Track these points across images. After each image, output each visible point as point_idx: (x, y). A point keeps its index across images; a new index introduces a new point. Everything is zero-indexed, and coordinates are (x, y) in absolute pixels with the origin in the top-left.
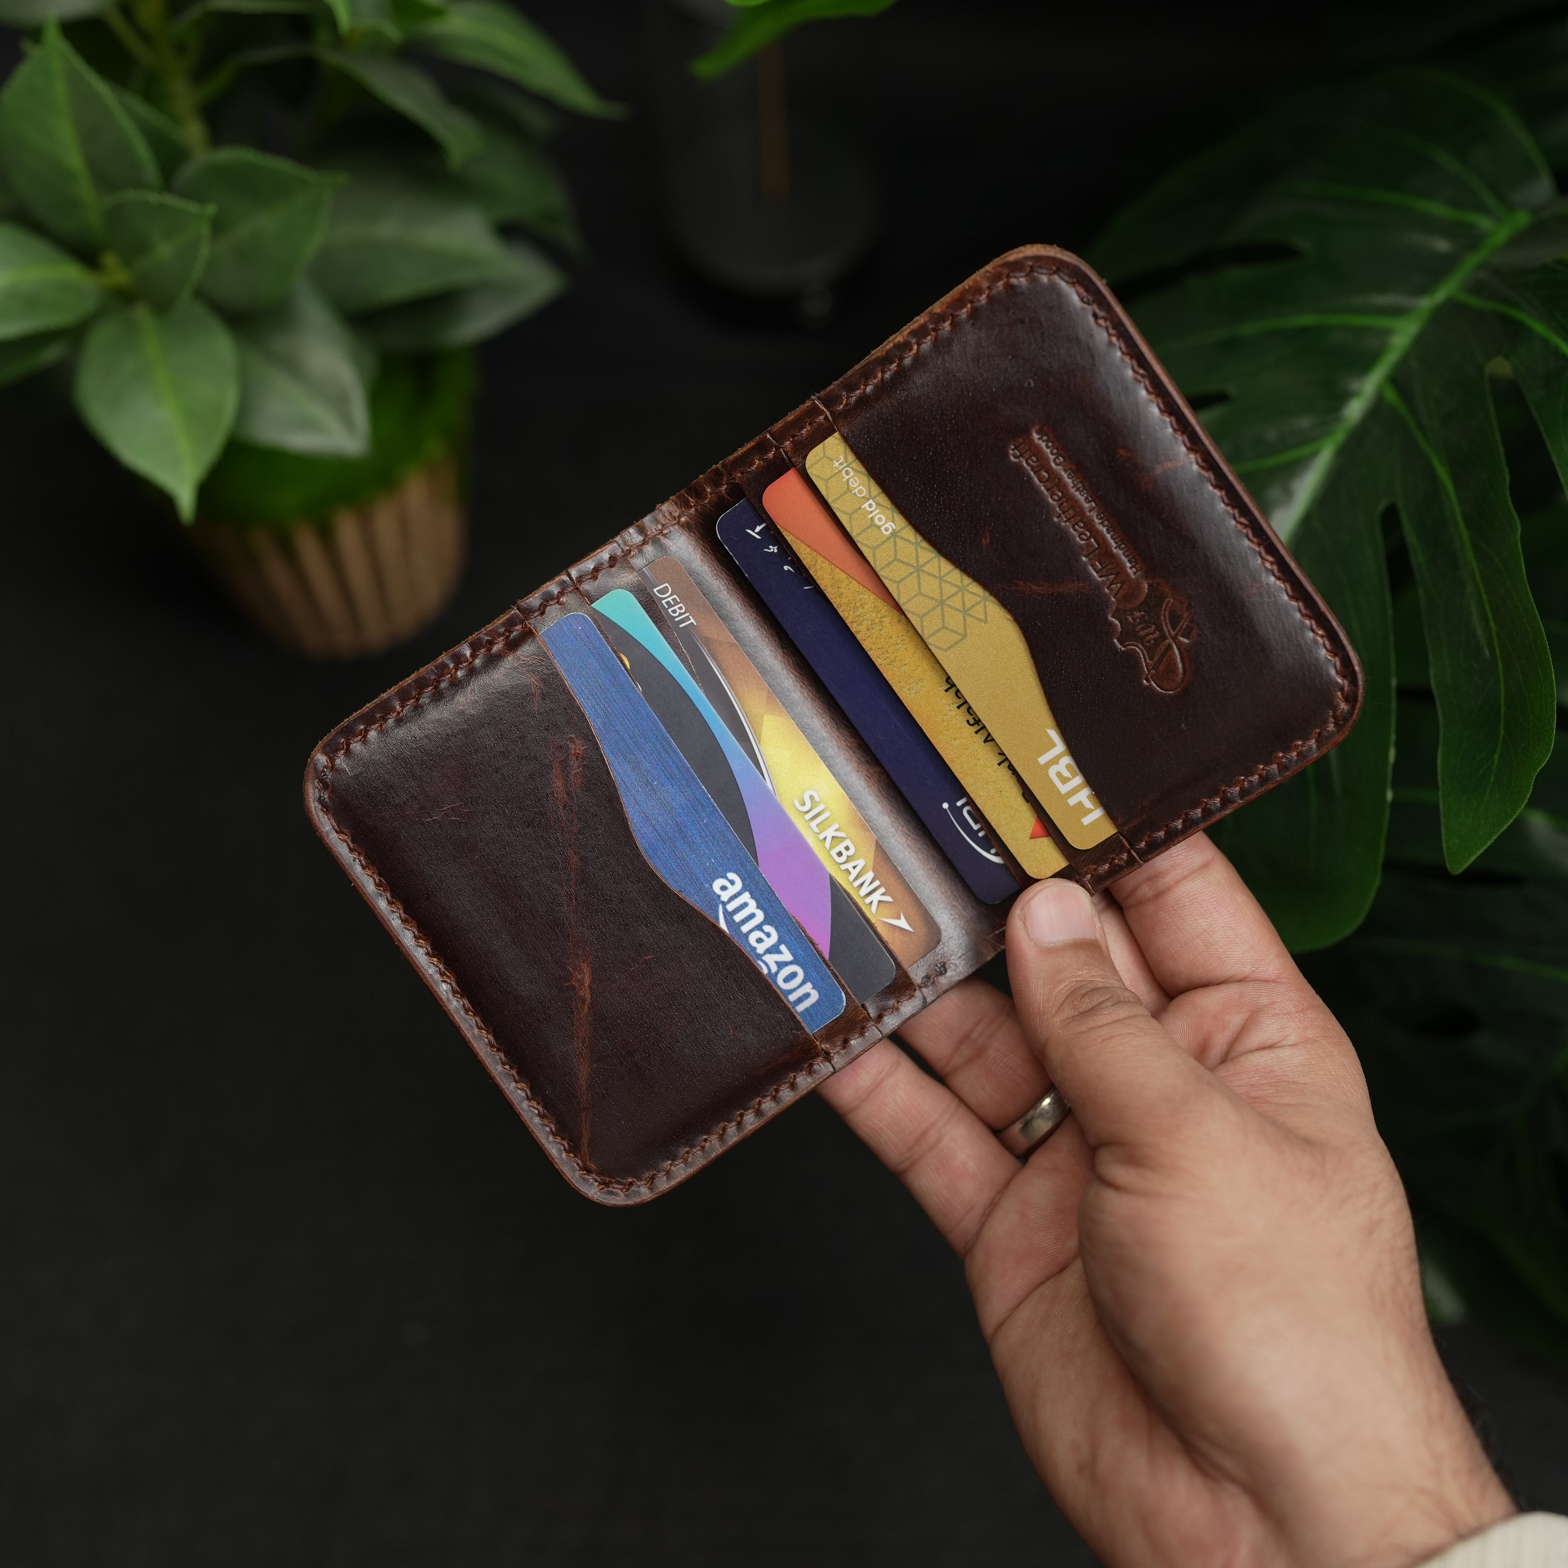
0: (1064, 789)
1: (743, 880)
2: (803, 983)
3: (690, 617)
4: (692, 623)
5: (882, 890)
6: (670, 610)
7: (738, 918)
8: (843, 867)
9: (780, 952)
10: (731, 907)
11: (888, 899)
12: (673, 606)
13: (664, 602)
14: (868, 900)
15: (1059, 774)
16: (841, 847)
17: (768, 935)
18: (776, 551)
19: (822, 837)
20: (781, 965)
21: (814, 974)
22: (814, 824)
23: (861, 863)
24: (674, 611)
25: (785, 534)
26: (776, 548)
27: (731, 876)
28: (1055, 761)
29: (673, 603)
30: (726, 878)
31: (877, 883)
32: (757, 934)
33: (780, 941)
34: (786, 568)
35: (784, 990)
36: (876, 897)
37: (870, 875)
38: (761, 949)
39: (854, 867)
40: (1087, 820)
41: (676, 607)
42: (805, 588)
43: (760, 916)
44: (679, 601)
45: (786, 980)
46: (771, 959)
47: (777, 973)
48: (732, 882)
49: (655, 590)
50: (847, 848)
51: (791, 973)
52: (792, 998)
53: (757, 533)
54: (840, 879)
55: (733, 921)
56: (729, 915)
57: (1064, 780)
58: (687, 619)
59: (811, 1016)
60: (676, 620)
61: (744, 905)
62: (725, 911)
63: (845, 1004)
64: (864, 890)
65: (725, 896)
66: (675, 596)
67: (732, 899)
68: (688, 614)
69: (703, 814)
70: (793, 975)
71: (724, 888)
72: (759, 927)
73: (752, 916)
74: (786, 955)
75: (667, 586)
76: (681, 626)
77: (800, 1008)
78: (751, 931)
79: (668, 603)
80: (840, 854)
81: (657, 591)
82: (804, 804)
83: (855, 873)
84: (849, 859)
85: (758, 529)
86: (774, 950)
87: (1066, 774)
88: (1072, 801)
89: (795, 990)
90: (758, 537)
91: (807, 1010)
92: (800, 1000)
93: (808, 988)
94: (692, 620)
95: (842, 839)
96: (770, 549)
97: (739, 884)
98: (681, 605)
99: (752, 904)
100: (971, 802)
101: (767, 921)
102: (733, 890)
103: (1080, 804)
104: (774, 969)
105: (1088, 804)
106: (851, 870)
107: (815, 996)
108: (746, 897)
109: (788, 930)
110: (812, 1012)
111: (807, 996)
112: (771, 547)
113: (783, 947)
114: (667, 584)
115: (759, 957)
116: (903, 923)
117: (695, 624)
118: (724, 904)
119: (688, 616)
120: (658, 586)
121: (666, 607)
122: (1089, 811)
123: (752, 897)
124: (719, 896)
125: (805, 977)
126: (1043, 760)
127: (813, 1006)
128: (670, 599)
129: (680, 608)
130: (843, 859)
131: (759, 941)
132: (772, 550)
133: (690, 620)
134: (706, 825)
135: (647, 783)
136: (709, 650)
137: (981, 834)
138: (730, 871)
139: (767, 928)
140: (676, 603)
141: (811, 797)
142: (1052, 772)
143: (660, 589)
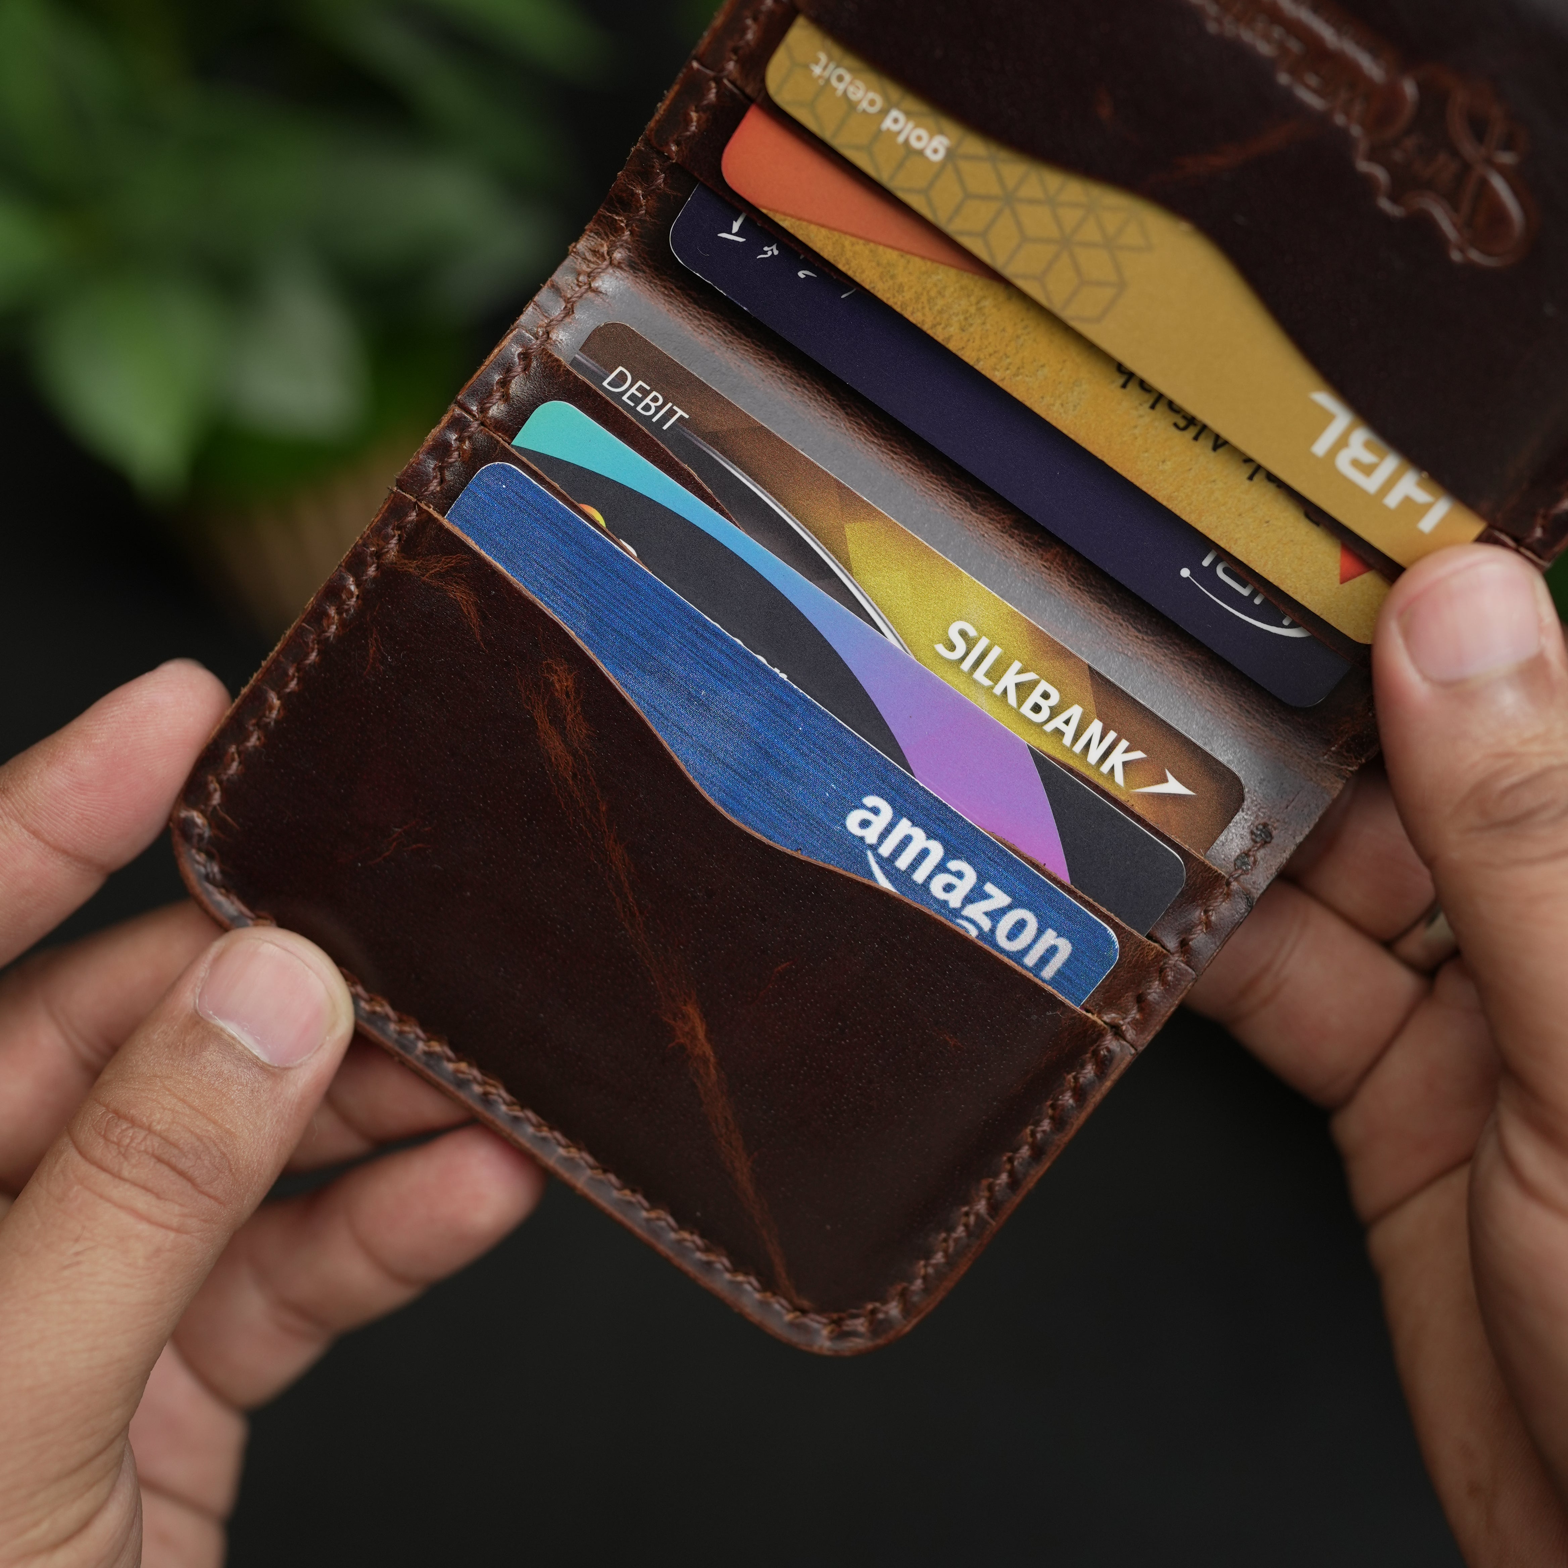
1: (891, 802)
2: (1040, 932)
3: (675, 408)
4: (681, 417)
5: (1124, 744)
6: (639, 408)
7: (903, 863)
8: (1049, 728)
9: (987, 896)
10: (886, 850)
11: (1138, 755)
12: (642, 400)
13: (625, 398)
14: (1105, 768)
16: (1035, 697)
17: (960, 875)
18: (776, 252)
19: (998, 690)
20: (995, 916)
21: (1053, 914)
22: (979, 675)
23: (1076, 712)
24: (647, 408)
25: (779, 219)
26: (774, 247)
27: (871, 801)
28: (1342, 442)
29: (640, 395)
30: (864, 807)
31: (1112, 736)
32: (942, 879)
33: (982, 878)
34: (801, 275)
35: (1012, 952)
36: (1117, 758)
37: (1096, 727)
38: (954, 900)
39: (1067, 722)
41: (647, 400)
42: (843, 297)
43: (937, 850)
44: (648, 388)
45: (1012, 935)
46: (976, 911)
47: (993, 930)
48: (875, 811)
49: (605, 384)
50: (1046, 696)
51: (1016, 923)
52: (1030, 960)
53: (736, 234)
54: (1047, 747)
55: (898, 870)
56: (888, 864)
58: (671, 412)
59: (1069, 980)
60: (654, 420)
61: (906, 841)
62: (880, 859)
63: (1117, 946)
64: (1094, 755)
65: (871, 836)
66: (640, 383)
67: (884, 835)
68: (670, 405)
69: (795, 719)
70: (1020, 925)
71: (865, 824)
72: (941, 868)
73: (924, 854)
74: (999, 898)
75: (621, 372)
76: (665, 428)
77: (1048, 972)
78: (930, 877)
79: (632, 397)
80: (1037, 708)
81: (609, 384)
82: (952, 647)
83: (1069, 732)
84: (1055, 712)
85: (736, 226)
86: (976, 895)
89: (1029, 947)
90: (741, 240)
91: (1059, 972)
92: (1044, 960)
93: (1050, 937)
94: (680, 413)
95: (1033, 684)
96: (766, 253)
97: (887, 812)
98: (654, 393)
99: (918, 834)
100: (1224, 555)
101: (951, 853)
102: (879, 823)
104: (986, 924)
106: (1063, 727)
107: (1065, 948)
108: (905, 827)
109: (989, 858)
110: (1068, 972)
111: (1052, 951)
112: (766, 249)
113: (989, 888)
114: (620, 368)
115: (956, 913)
116: (1173, 786)
117: (687, 416)
118: (874, 848)
119: (671, 408)
120: (608, 376)
121: (632, 404)
123: (914, 824)
124: (862, 839)
125: (1039, 922)
127: (1067, 963)
128: (633, 390)
129: (655, 399)
130: (1045, 714)
131: (949, 888)
132: (770, 253)
133: (676, 412)
134: (804, 734)
135: (691, 697)
136: (723, 452)
137: (1257, 601)
138: (866, 794)
139: (954, 865)
140: (645, 393)
141: (963, 634)
142: (1343, 462)
143: (613, 379)
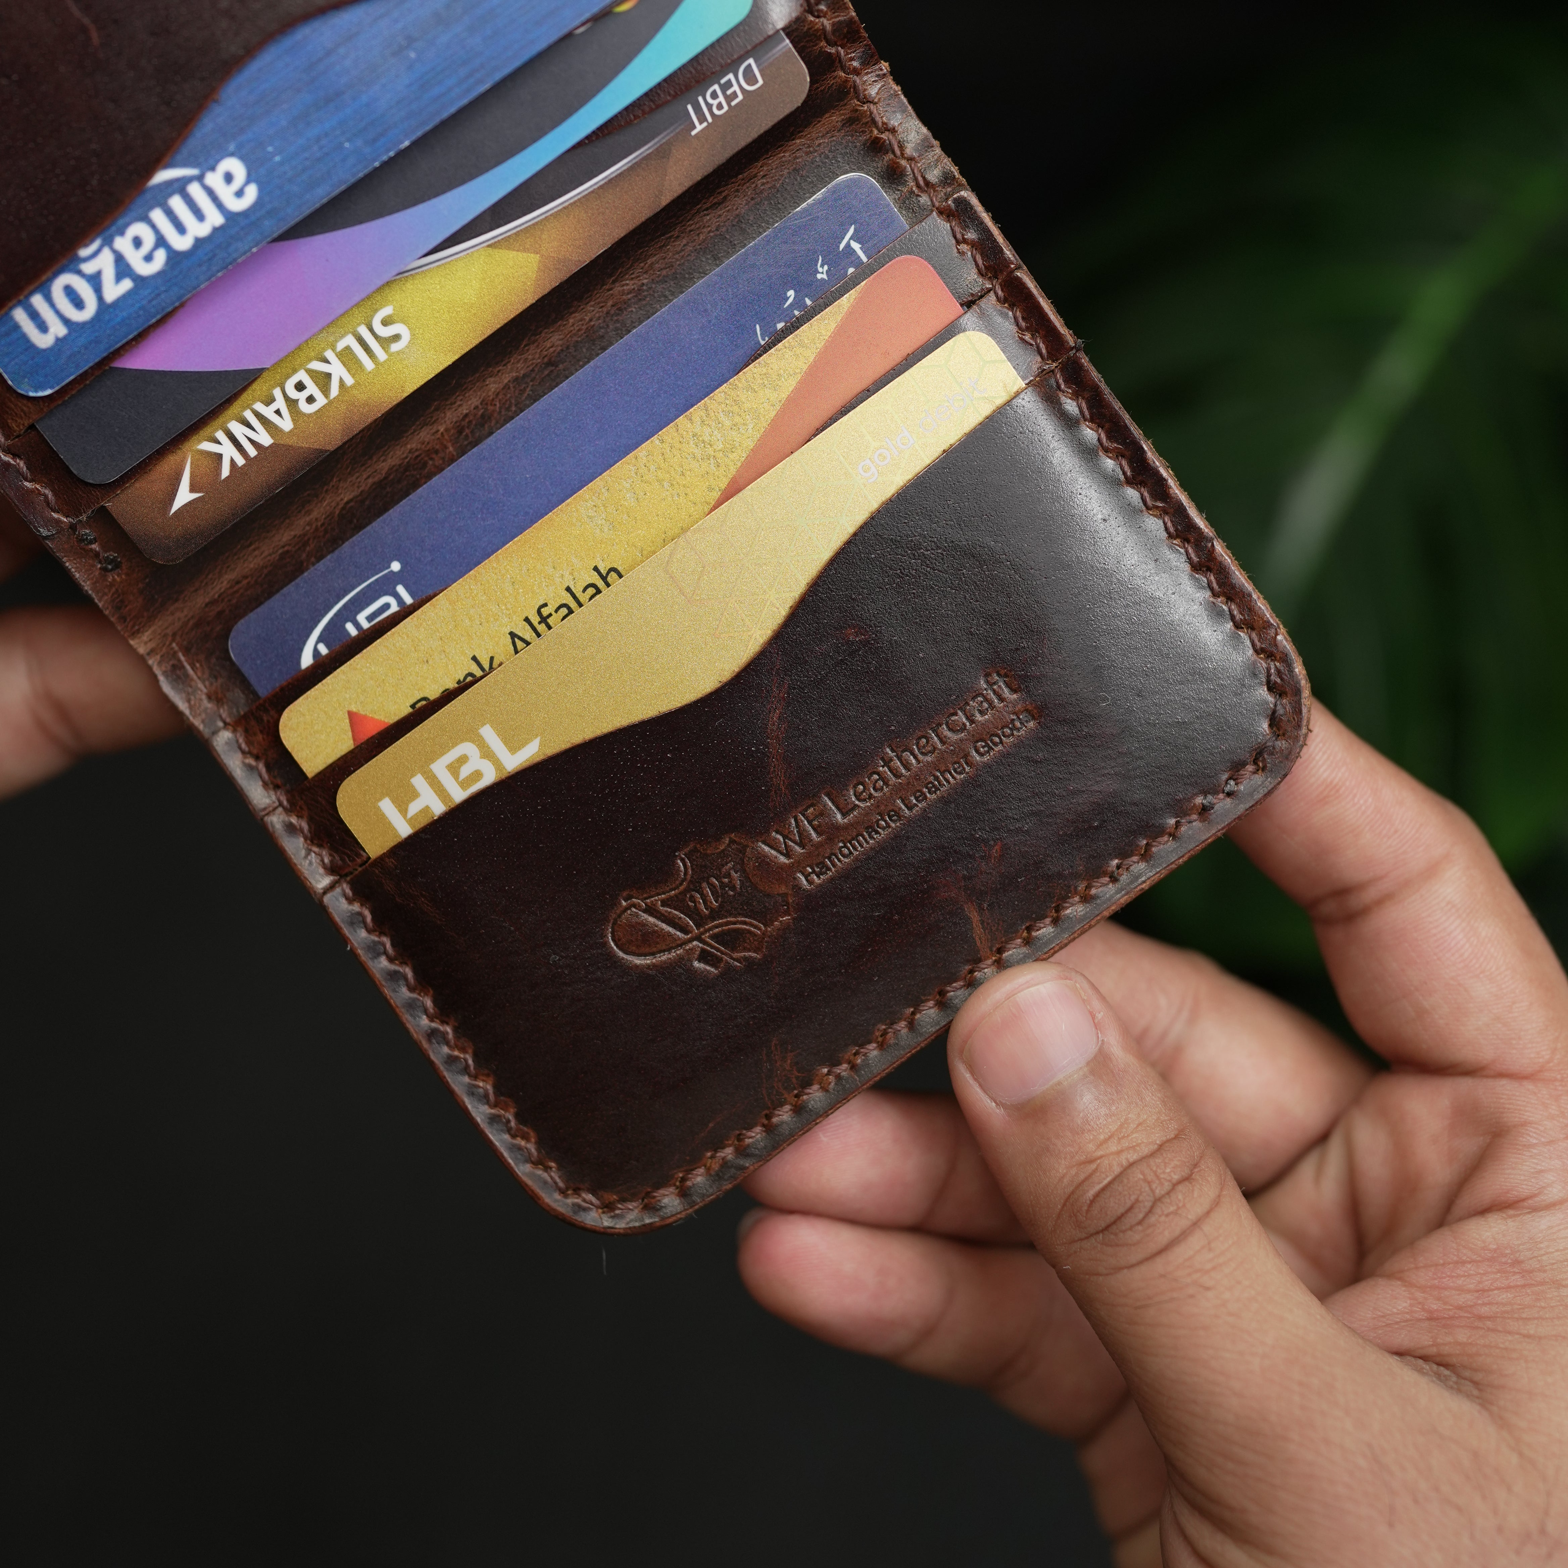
0: (439, 768)
1: (245, 214)
2: (66, 321)
3: (705, 124)
4: (694, 127)
5: (240, 461)
6: (716, 87)
7: (176, 203)
8: (277, 393)
9: (119, 278)
10: (194, 189)
11: (225, 472)
12: (724, 93)
13: (731, 76)
14: (220, 435)
15: (463, 760)
16: (312, 388)
17: (148, 258)
18: (819, 276)
19: (329, 354)
20: (95, 281)
21: (82, 341)
22: (350, 341)
23: (286, 424)
24: (714, 95)
25: (849, 295)
26: (825, 276)
27: (252, 193)
28: (487, 753)
29: (729, 92)
30: (248, 182)
31: (252, 452)
32: (149, 239)
33: (139, 280)
34: (791, 293)
35: (50, 286)
36: (228, 451)
37: (265, 439)
38: (123, 244)
39: (278, 412)
40: (387, 806)
41: (721, 99)
42: (758, 327)
43: (181, 243)
44: (733, 103)
45: (69, 291)
46: (104, 263)
47: (79, 273)
48: (240, 194)
49: (751, 61)
50: (311, 400)
51: (82, 299)
52: (37, 301)
53: (848, 245)
54: (258, 387)
55: (171, 195)
56: (180, 187)
57: (454, 769)
58: (702, 119)
59: (7, 334)
60: (700, 99)
61: (200, 215)
62: (187, 181)
63: (32, 394)
64: (236, 428)
65: (214, 179)
66: (740, 97)
67: (211, 193)
68: (710, 119)
69: (359, 142)
70: (79, 304)
71: (229, 178)
72: (161, 241)
73: (181, 229)
74: (113, 291)
75: (757, 82)
76: (690, 107)
77: (20, 315)
78: (153, 227)
79: (729, 84)
80: (300, 387)
81: (749, 66)
82: (385, 323)
83: (268, 412)
84: (292, 403)
85: (856, 246)
86: (123, 269)
87: (465, 771)
88: (419, 782)
89: (52, 305)
90: (842, 246)
91: (17, 327)
92: (34, 315)
93: (58, 330)
94: (699, 127)
95: (325, 391)
96: (822, 266)
97: (237, 205)
98: (726, 108)
99: (202, 230)
100: (406, 612)
101: (174, 257)
102: (226, 194)
103: (415, 795)
104: (89, 268)
105: (414, 808)
106: (274, 407)
107: (43, 341)
108: (215, 218)
109: (159, 295)
110: (14, 336)
111: (43, 327)
112: (826, 267)
113: (127, 284)
114: (761, 82)
115: (108, 242)
116: (184, 496)
117: (694, 133)
118: (200, 178)
119: (706, 120)
120: (758, 66)
121: (723, 81)
122: (403, 811)
123: (216, 230)
124: (213, 169)
125: (77, 324)
126: (488, 733)
127: (25, 338)
128: (736, 87)
129: (720, 106)
130: (293, 393)
131: (137, 242)
132: (820, 270)
133: (701, 123)
134: (340, 146)
135: (411, 40)
136: (647, 158)
137: (351, 629)
138: (261, 190)
139: (161, 256)
140: (729, 99)
141: (396, 338)
142: (467, 748)
143: (752, 71)
